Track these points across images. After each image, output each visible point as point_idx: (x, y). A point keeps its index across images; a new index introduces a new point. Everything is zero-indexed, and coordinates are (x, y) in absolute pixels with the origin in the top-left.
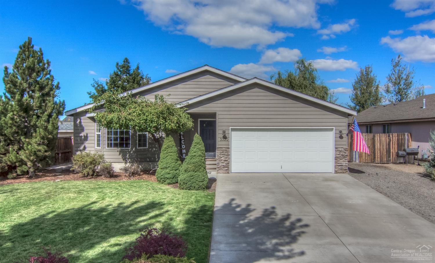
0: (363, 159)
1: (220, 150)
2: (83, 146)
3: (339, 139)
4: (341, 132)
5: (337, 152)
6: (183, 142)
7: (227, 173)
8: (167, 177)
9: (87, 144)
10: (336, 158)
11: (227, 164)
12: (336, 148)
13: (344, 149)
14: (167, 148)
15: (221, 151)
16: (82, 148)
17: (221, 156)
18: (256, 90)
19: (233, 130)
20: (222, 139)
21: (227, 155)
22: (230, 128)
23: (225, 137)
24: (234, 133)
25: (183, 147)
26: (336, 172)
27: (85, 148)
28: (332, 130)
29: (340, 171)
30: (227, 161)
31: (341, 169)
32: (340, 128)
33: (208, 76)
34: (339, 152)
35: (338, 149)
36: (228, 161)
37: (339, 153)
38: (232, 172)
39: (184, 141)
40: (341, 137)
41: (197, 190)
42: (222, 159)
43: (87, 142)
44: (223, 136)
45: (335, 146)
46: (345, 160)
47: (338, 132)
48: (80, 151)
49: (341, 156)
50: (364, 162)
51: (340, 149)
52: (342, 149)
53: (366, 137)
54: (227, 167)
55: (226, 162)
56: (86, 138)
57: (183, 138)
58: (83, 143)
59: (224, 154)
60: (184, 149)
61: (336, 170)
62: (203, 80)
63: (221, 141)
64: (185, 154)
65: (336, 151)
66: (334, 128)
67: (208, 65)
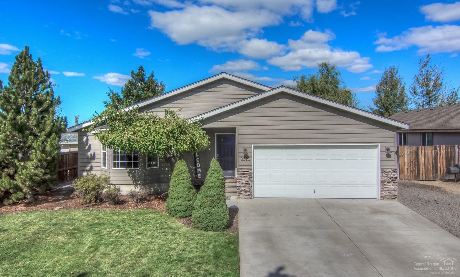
0: (405, 176)
1: (240, 172)
2: (90, 165)
3: (386, 158)
4: (388, 149)
5: (384, 174)
6: (198, 160)
7: (249, 198)
8: (179, 209)
9: (93, 164)
10: (382, 181)
11: (249, 188)
12: (382, 169)
13: (392, 170)
14: (179, 175)
15: (242, 173)
16: (88, 168)
17: (243, 179)
18: (283, 100)
19: (255, 148)
20: (243, 159)
21: (250, 177)
22: (253, 145)
23: (246, 157)
24: (257, 152)
25: (198, 165)
26: (382, 198)
27: (91, 168)
28: (377, 146)
29: (387, 197)
30: (249, 184)
31: (389, 195)
32: (387, 145)
33: (226, 85)
34: (387, 174)
35: (385, 170)
36: (251, 184)
37: (386, 176)
38: (255, 197)
39: (198, 158)
40: (388, 156)
41: (215, 231)
42: (243, 182)
43: (94, 161)
44: (244, 155)
45: (381, 167)
46: (393, 184)
47: (384, 149)
48: (87, 171)
49: (389, 178)
50: (406, 179)
51: (388, 170)
52: (390, 170)
54: (249, 192)
55: (248, 186)
57: (198, 156)
58: (89, 163)
59: (246, 176)
60: (199, 168)
61: (383, 195)
62: (220, 89)
63: (242, 161)
64: (200, 174)
65: (382, 172)
66: (379, 144)
67: (225, 73)
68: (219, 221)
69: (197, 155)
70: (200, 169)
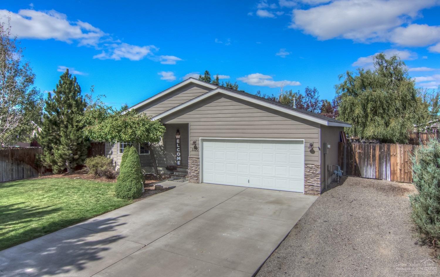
1: (191, 160)
2: (111, 151)
3: (310, 154)
4: (311, 145)
5: (307, 169)
6: (179, 150)
7: (197, 182)
10: (306, 176)
11: (197, 174)
12: (306, 164)
13: (315, 166)
15: (192, 161)
16: (110, 152)
17: (192, 166)
18: (223, 99)
19: (203, 140)
20: (194, 150)
21: (197, 165)
22: (200, 138)
23: (196, 148)
24: (205, 144)
25: (179, 154)
26: (306, 193)
28: (301, 142)
30: (197, 171)
31: (312, 190)
32: (311, 141)
33: (195, 88)
34: (310, 169)
35: (308, 165)
36: (198, 171)
37: (309, 171)
38: (204, 182)
40: (312, 152)
42: (193, 168)
44: (194, 147)
45: (305, 162)
46: (316, 180)
47: (308, 145)
48: (109, 154)
49: (312, 174)
50: (399, 181)
51: (310, 166)
52: (313, 166)
53: (402, 149)
54: (197, 177)
55: (196, 172)
58: (111, 149)
59: (195, 164)
61: (306, 190)
62: (192, 92)
63: (192, 151)
64: (180, 161)
65: (305, 167)
66: (304, 140)
67: (192, 78)
68: (126, 192)
69: (178, 146)
70: (180, 157)
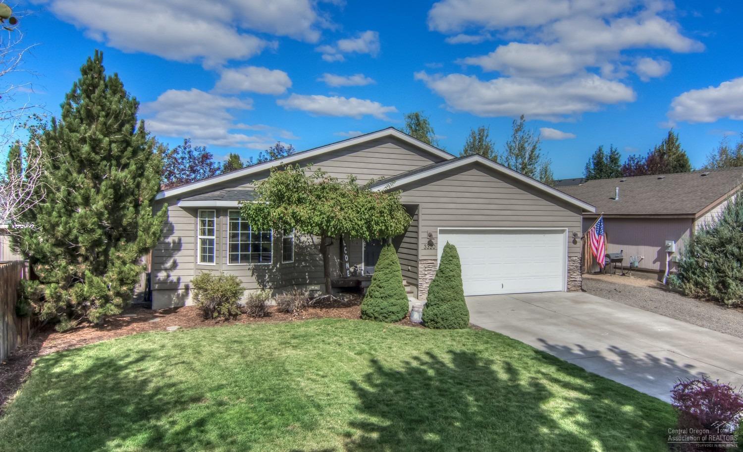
1: (424, 264)
2: (170, 261)
3: (572, 245)
4: (574, 234)
5: (570, 263)
6: (346, 250)
9: (178, 257)
10: (569, 271)
12: (569, 257)
13: (578, 258)
15: (426, 265)
16: (169, 264)
17: (426, 273)
18: (474, 172)
19: (442, 232)
20: (427, 246)
21: (434, 271)
22: (439, 228)
23: (431, 244)
24: (442, 237)
25: (347, 258)
26: (569, 290)
27: (175, 265)
28: (563, 231)
29: (573, 289)
31: (575, 286)
32: (575, 230)
34: (572, 262)
35: (572, 258)
37: (572, 264)
40: (575, 242)
42: (427, 277)
43: (180, 254)
44: (429, 242)
45: (568, 254)
46: (578, 273)
47: (571, 235)
49: (573, 267)
51: (574, 258)
52: (576, 258)
56: (178, 246)
57: (345, 245)
58: (171, 256)
59: (430, 269)
60: (347, 262)
61: (569, 287)
63: (425, 249)
65: (569, 261)
66: (567, 229)
69: (345, 243)
